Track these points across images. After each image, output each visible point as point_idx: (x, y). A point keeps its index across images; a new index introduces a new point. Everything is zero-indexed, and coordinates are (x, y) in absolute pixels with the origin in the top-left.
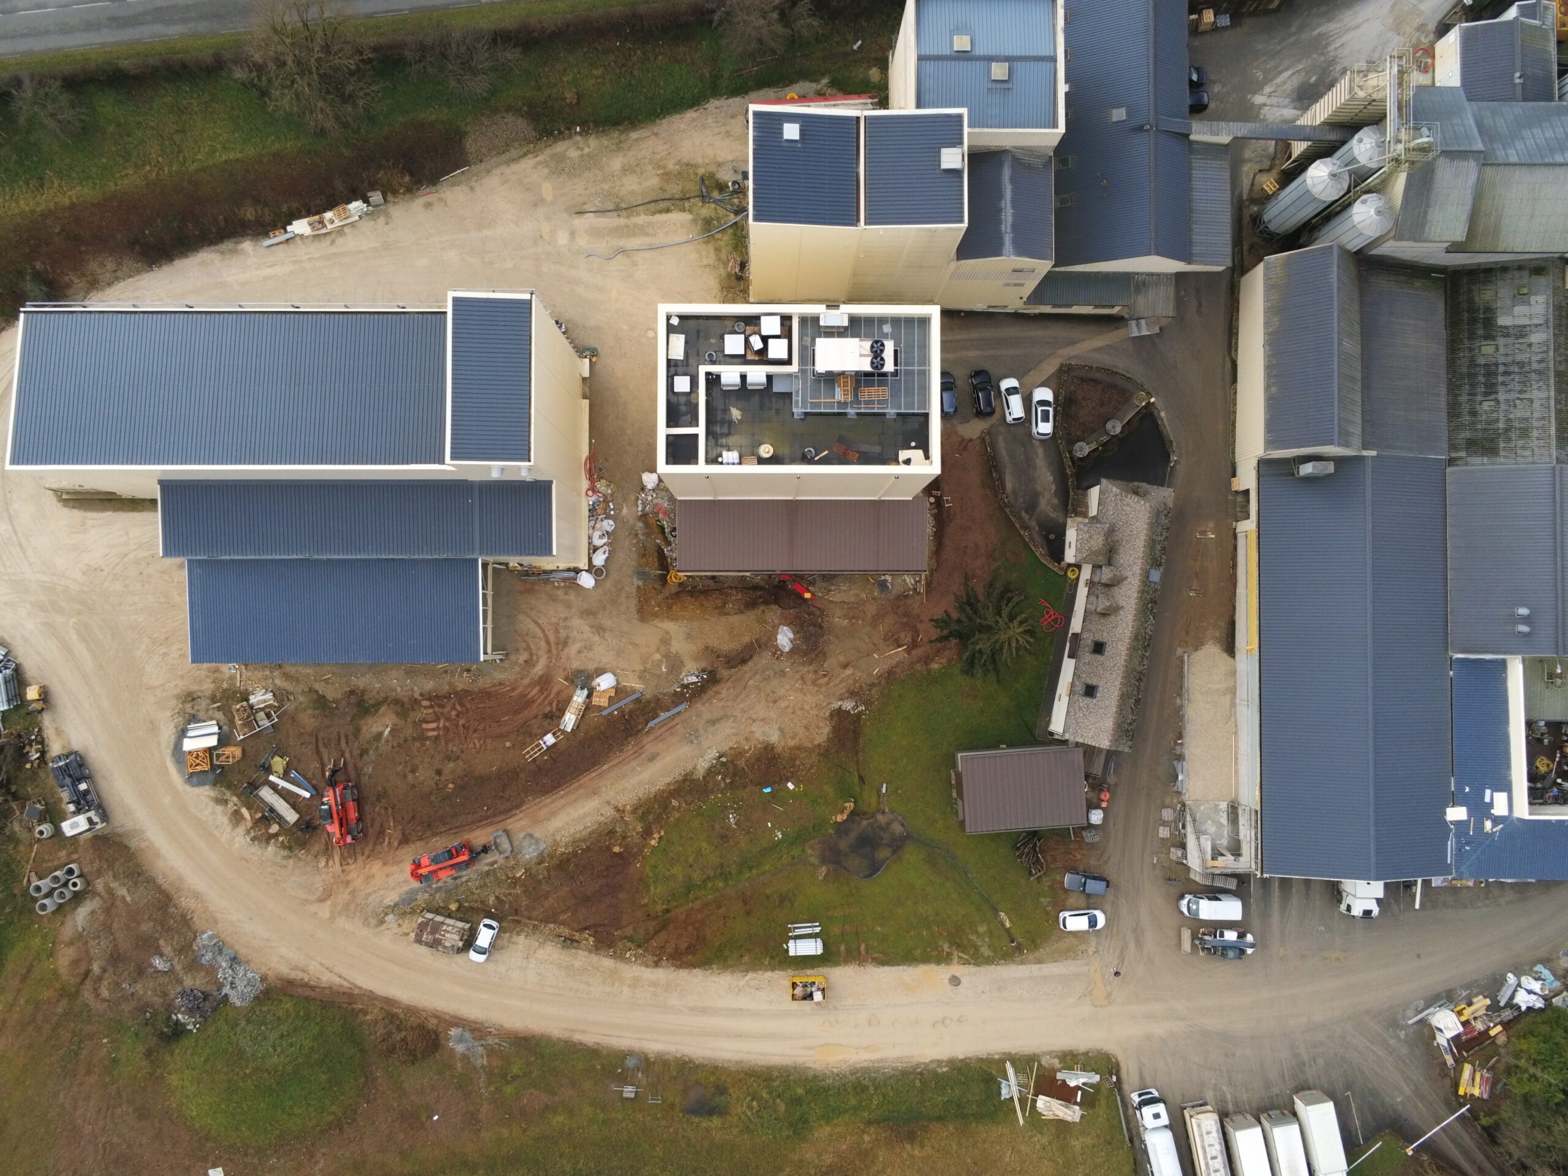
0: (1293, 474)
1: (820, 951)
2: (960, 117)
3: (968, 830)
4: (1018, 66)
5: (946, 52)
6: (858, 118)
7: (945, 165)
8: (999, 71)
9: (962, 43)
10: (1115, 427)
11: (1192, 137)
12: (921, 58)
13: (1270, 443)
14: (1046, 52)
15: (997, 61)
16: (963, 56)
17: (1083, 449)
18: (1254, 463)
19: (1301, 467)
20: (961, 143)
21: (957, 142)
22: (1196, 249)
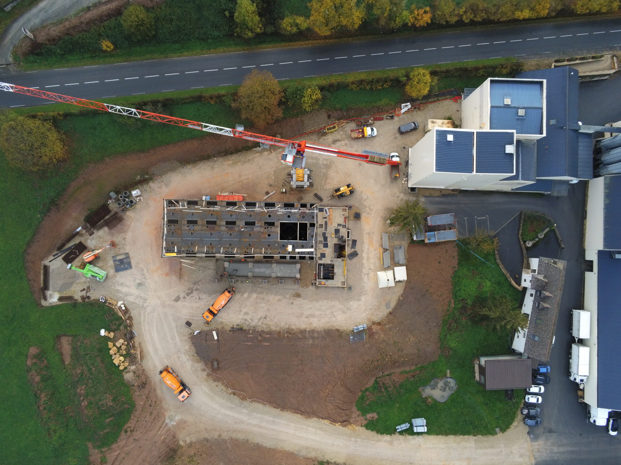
0: (612, 257)
1: (426, 431)
2: (512, 134)
3: (487, 388)
4: (529, 110)
5: (502, 105)
6: (474, 132)
7: (507, 152)
8: (521, 112)
9: (508, 101)
10: (541, 236)
11: (579, 131)
12: (492, 107)
13: (605, 246)
14: (539, 106)
15: (521, 109)
16: (507, 106)
17: (529, 244)
18: (597, 252)
19: (616, 255)
20: (513, 144)
21: (511, 143)
22: (579, 173)
